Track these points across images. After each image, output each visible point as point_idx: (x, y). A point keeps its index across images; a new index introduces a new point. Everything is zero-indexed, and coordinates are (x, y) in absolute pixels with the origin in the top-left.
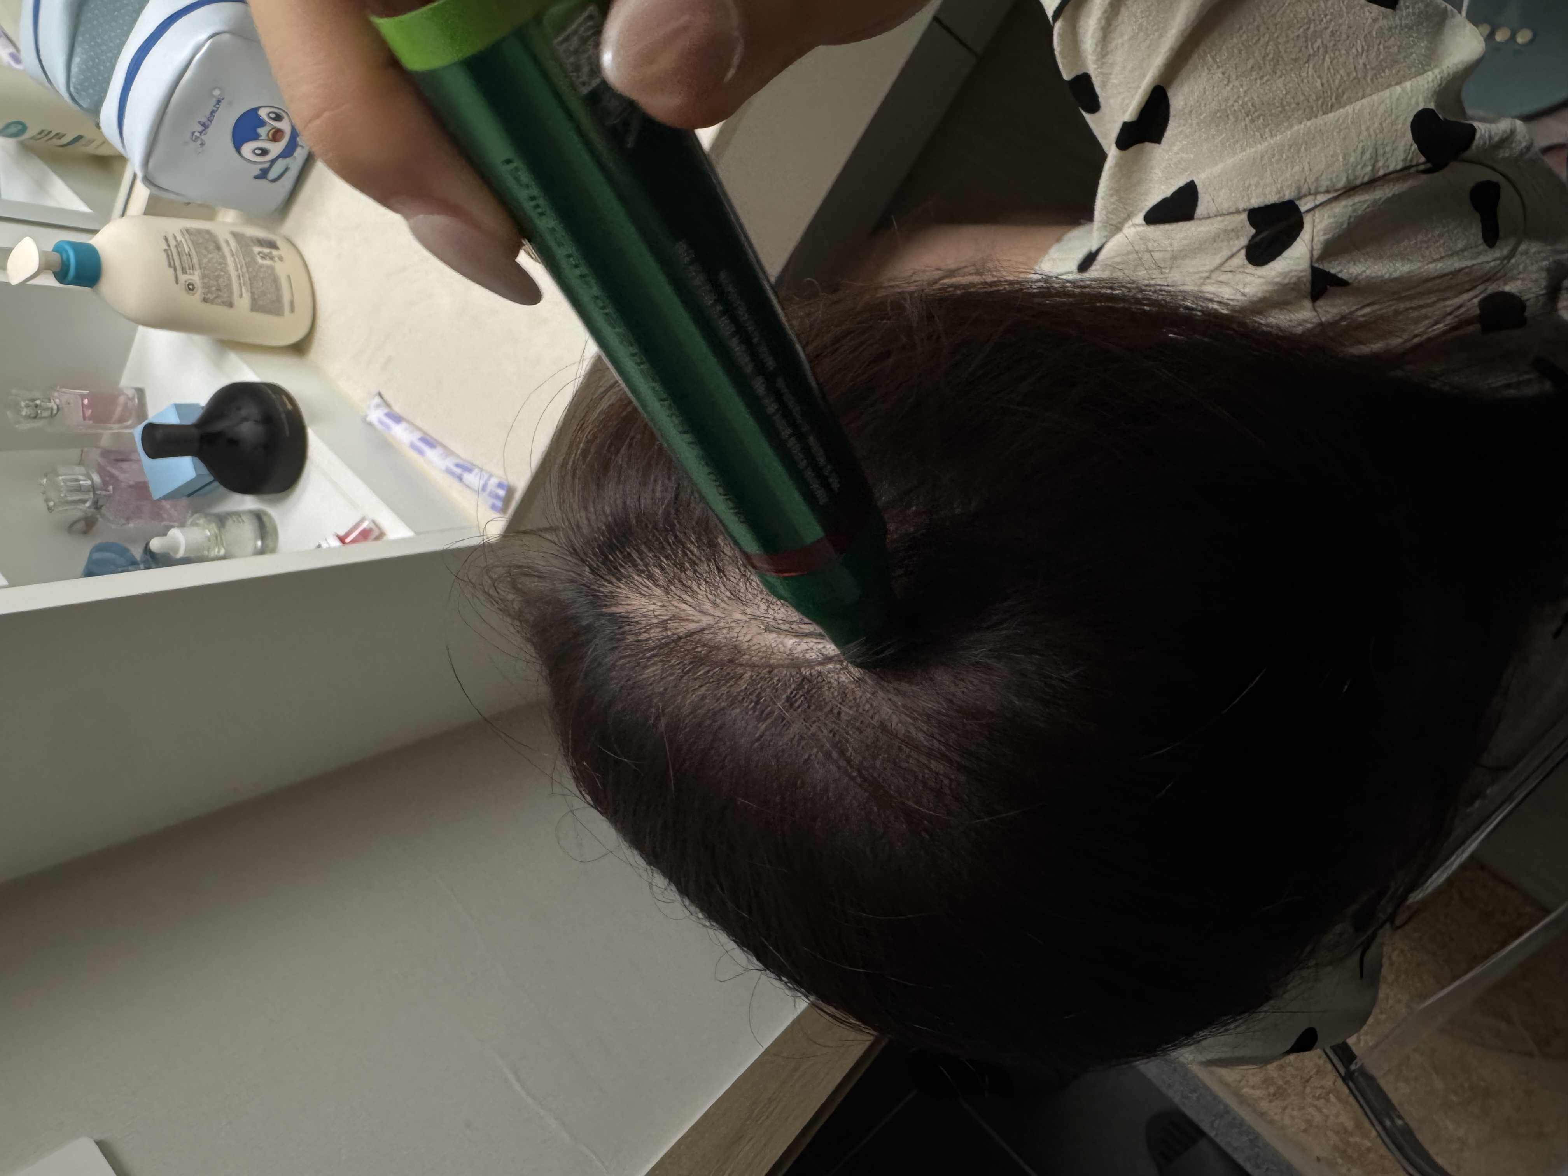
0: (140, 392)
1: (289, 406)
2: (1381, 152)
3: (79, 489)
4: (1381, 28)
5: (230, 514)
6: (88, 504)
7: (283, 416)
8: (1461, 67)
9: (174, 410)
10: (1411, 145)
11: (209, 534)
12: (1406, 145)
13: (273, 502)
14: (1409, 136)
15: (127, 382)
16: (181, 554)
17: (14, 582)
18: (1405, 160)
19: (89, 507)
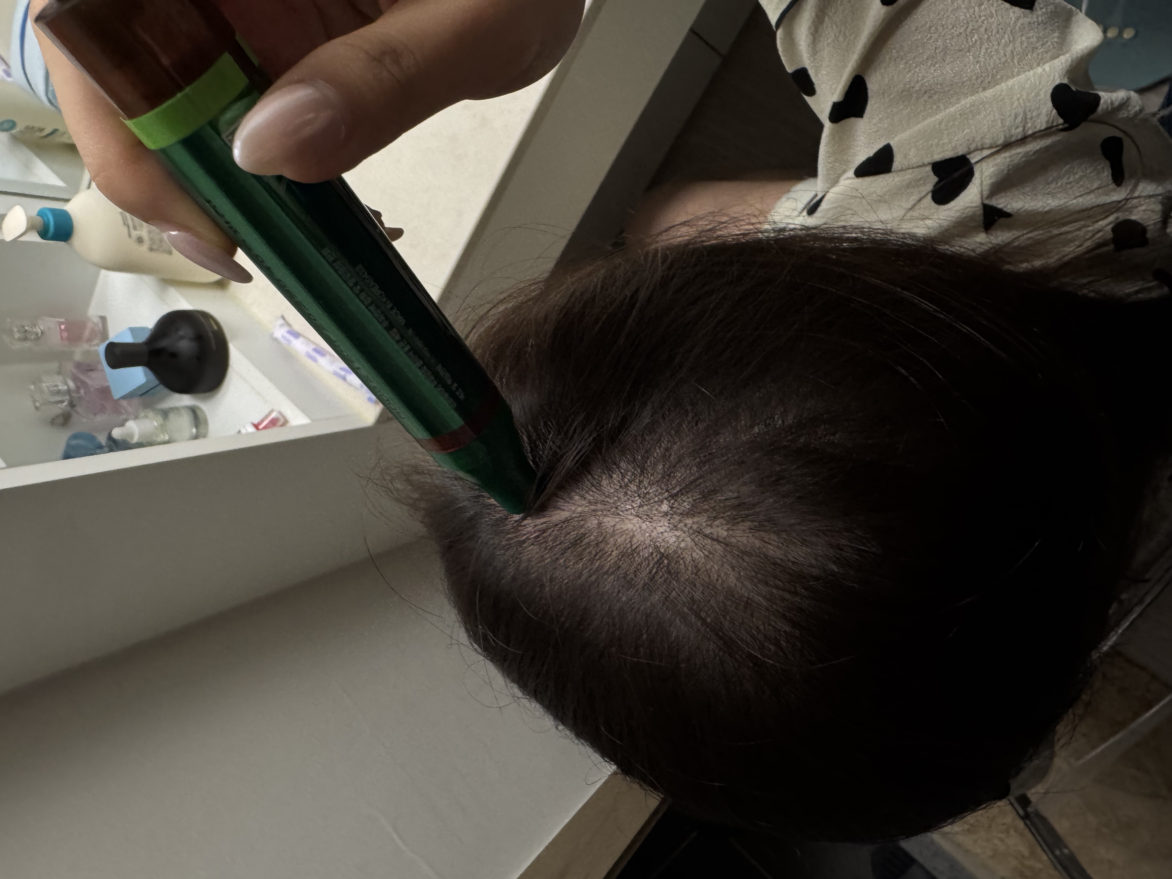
0: (103, 319)
1: (215, 327)
2: (1029, 116)
3: (59, 392)
4: (1022, 24)
5: (172, 409)
6: (65, 403)
7: (211, 335)
8: (1086, 51)
9: (129, 332)
10: (1052, 111)
11: (156, 424)
12: (1047, 111)
13: (204, 399)
14: (1050, 104)
15: (93, 312)
16: (136, 439)
17: (10, 465)
18: (1047, 122)
19: (66, 406)
